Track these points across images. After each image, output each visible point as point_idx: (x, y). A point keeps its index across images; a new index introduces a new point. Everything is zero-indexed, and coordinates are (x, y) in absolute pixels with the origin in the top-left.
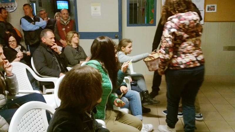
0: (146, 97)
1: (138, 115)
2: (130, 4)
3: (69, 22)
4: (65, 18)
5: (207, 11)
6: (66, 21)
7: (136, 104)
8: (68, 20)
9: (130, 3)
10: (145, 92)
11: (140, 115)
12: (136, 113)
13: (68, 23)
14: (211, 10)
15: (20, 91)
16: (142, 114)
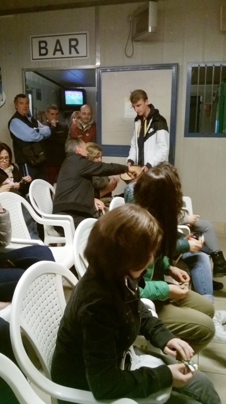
0: (219, 262)
1: (205, 294)
2: (192, 97)
3: (90, 126)
4: (86, 121)
6: (86, 125)
7: (203, 276)
8: (90, 123)
9: (192, 95)
10: (216, 255)
11: (210, 295)
12: (202, 290)
13: (88, 128)
15: (13, 239)
16: (212, 293)
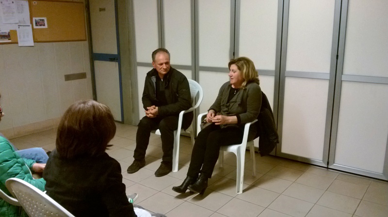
5: (35, 27)
14: (41, 25)
